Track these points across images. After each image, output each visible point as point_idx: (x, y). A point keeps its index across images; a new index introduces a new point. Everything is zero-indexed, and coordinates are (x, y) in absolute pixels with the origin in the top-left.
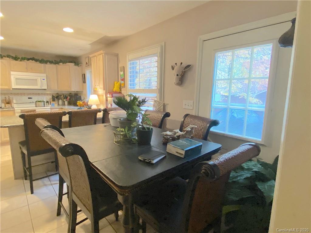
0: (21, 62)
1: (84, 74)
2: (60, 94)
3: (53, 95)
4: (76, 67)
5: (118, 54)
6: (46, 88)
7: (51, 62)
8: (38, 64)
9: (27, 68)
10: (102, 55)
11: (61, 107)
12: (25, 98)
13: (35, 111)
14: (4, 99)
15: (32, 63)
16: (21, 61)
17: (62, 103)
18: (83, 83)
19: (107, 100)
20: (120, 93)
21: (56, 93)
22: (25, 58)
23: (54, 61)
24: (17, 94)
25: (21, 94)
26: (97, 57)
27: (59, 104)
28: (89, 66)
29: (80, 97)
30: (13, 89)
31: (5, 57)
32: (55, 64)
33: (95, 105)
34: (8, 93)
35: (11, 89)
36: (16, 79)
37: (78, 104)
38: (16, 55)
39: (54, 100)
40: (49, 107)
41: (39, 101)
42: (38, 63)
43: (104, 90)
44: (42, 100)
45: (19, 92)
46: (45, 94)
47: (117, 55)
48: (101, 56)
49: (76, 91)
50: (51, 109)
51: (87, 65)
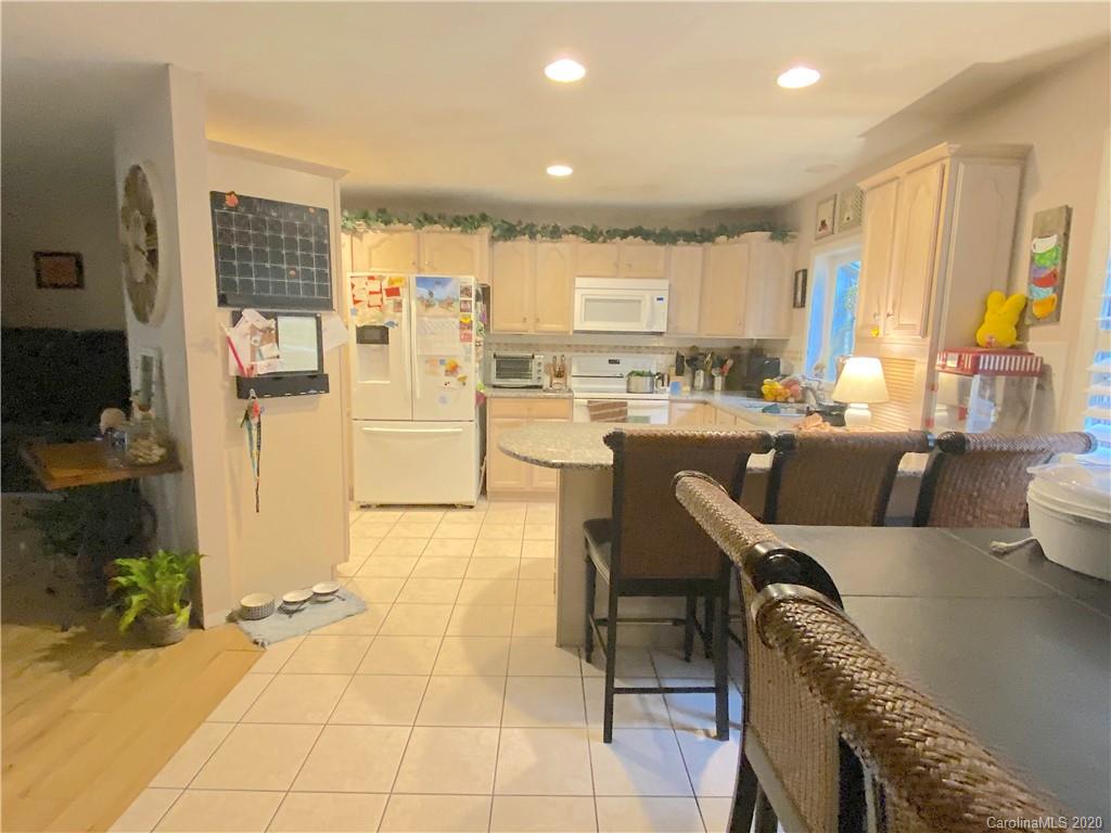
0: (605, 245)
1: (805, 272)
2: (701, 351)
3: (678, 355)
4: (777, 245)
5: (1030, 149)
6: (663, 329)
7: (690, 237)
8: (651, 248)
9: (617, 265)
10: (939, 164)
11: (699, 396)
12: (600, 363)
13: (625, 404)
14: (551, 362)
15: (634, 247)
16: (604, 242)
17: (705, 385)
18: (795, 305)
19: (932, 387)
20: (1017, 350)
21: (690, 345)
22: (615, 230)
23: (698, 233)
24: (584, 348)
25: (593, 349)
26: (899, 184)
27: (696, 384)
28: (831, 237)
29: (776, 364)
30: (576, 332)
31: (567, 232)
32: (701, 242)
33: (866, 406)
34: (561, 346)
35: (571, 333)
36: (587, 300)
37: (765, 389)
38: (594, 226)
39: (679, 372)
40: (666, 396)
41: (639, 374)
43: (925, 334)
44: (647, 370)
45: (589, 343)
46: (655, 350)
47: (1022, 158)
48: (935, 171)
49: (758, 340)
50: (671, 401)
51: (823, 231)
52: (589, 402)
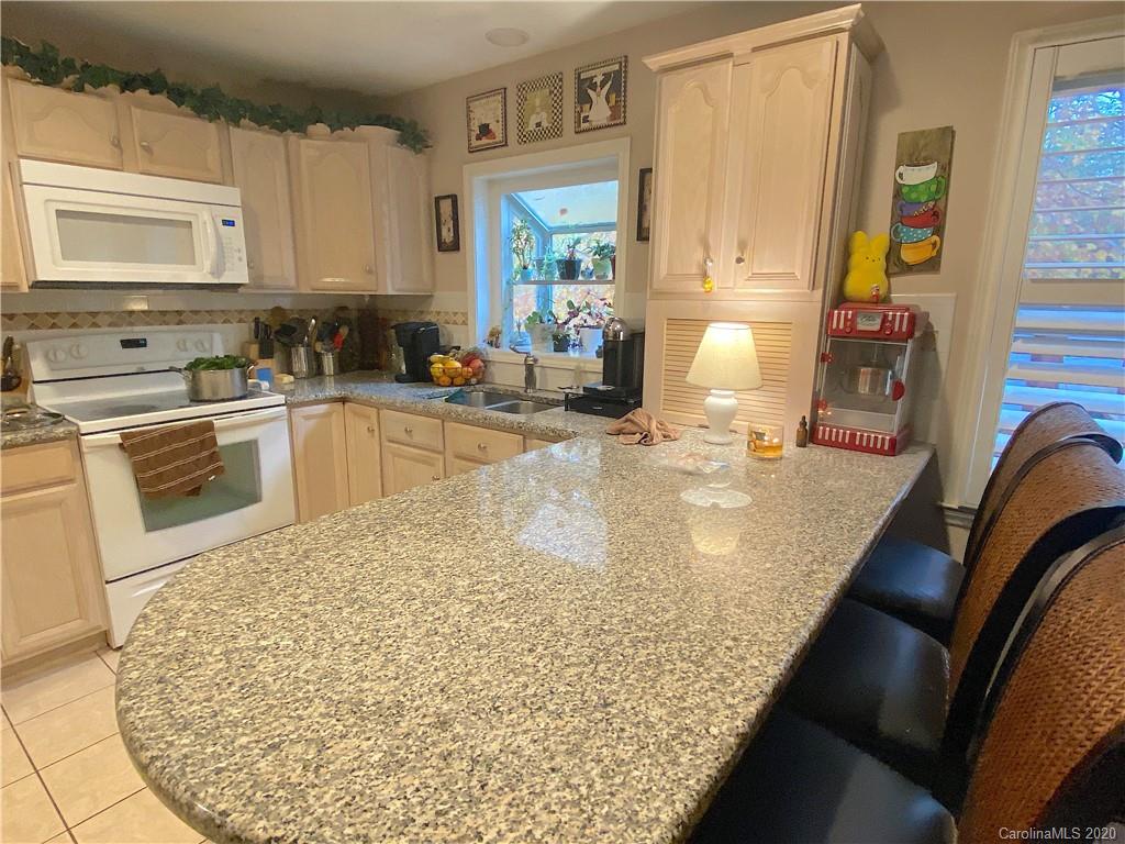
1: (455, 198)
2: (299, 316)
3: (257, 321)
6: (245, 278)
9: (117, 144)
12: (102, 347)
15: (150, 115)
16: (79, 89)
17: (309, 368)
19: (822, 357)
23: (271, 111)
24: (53, 320)
25: (75, 320)
28: (501, 151)
32: (280, 128)
35: (25, 289)
36: (60, 214)
37: (436, 370)
39: (265, 352)
40: (280, 398)
41: (215, 365)
42: (186, 115)
46: (211, 316)
50: (289, 405)
51: (485, 141)
52: (124, 436)
